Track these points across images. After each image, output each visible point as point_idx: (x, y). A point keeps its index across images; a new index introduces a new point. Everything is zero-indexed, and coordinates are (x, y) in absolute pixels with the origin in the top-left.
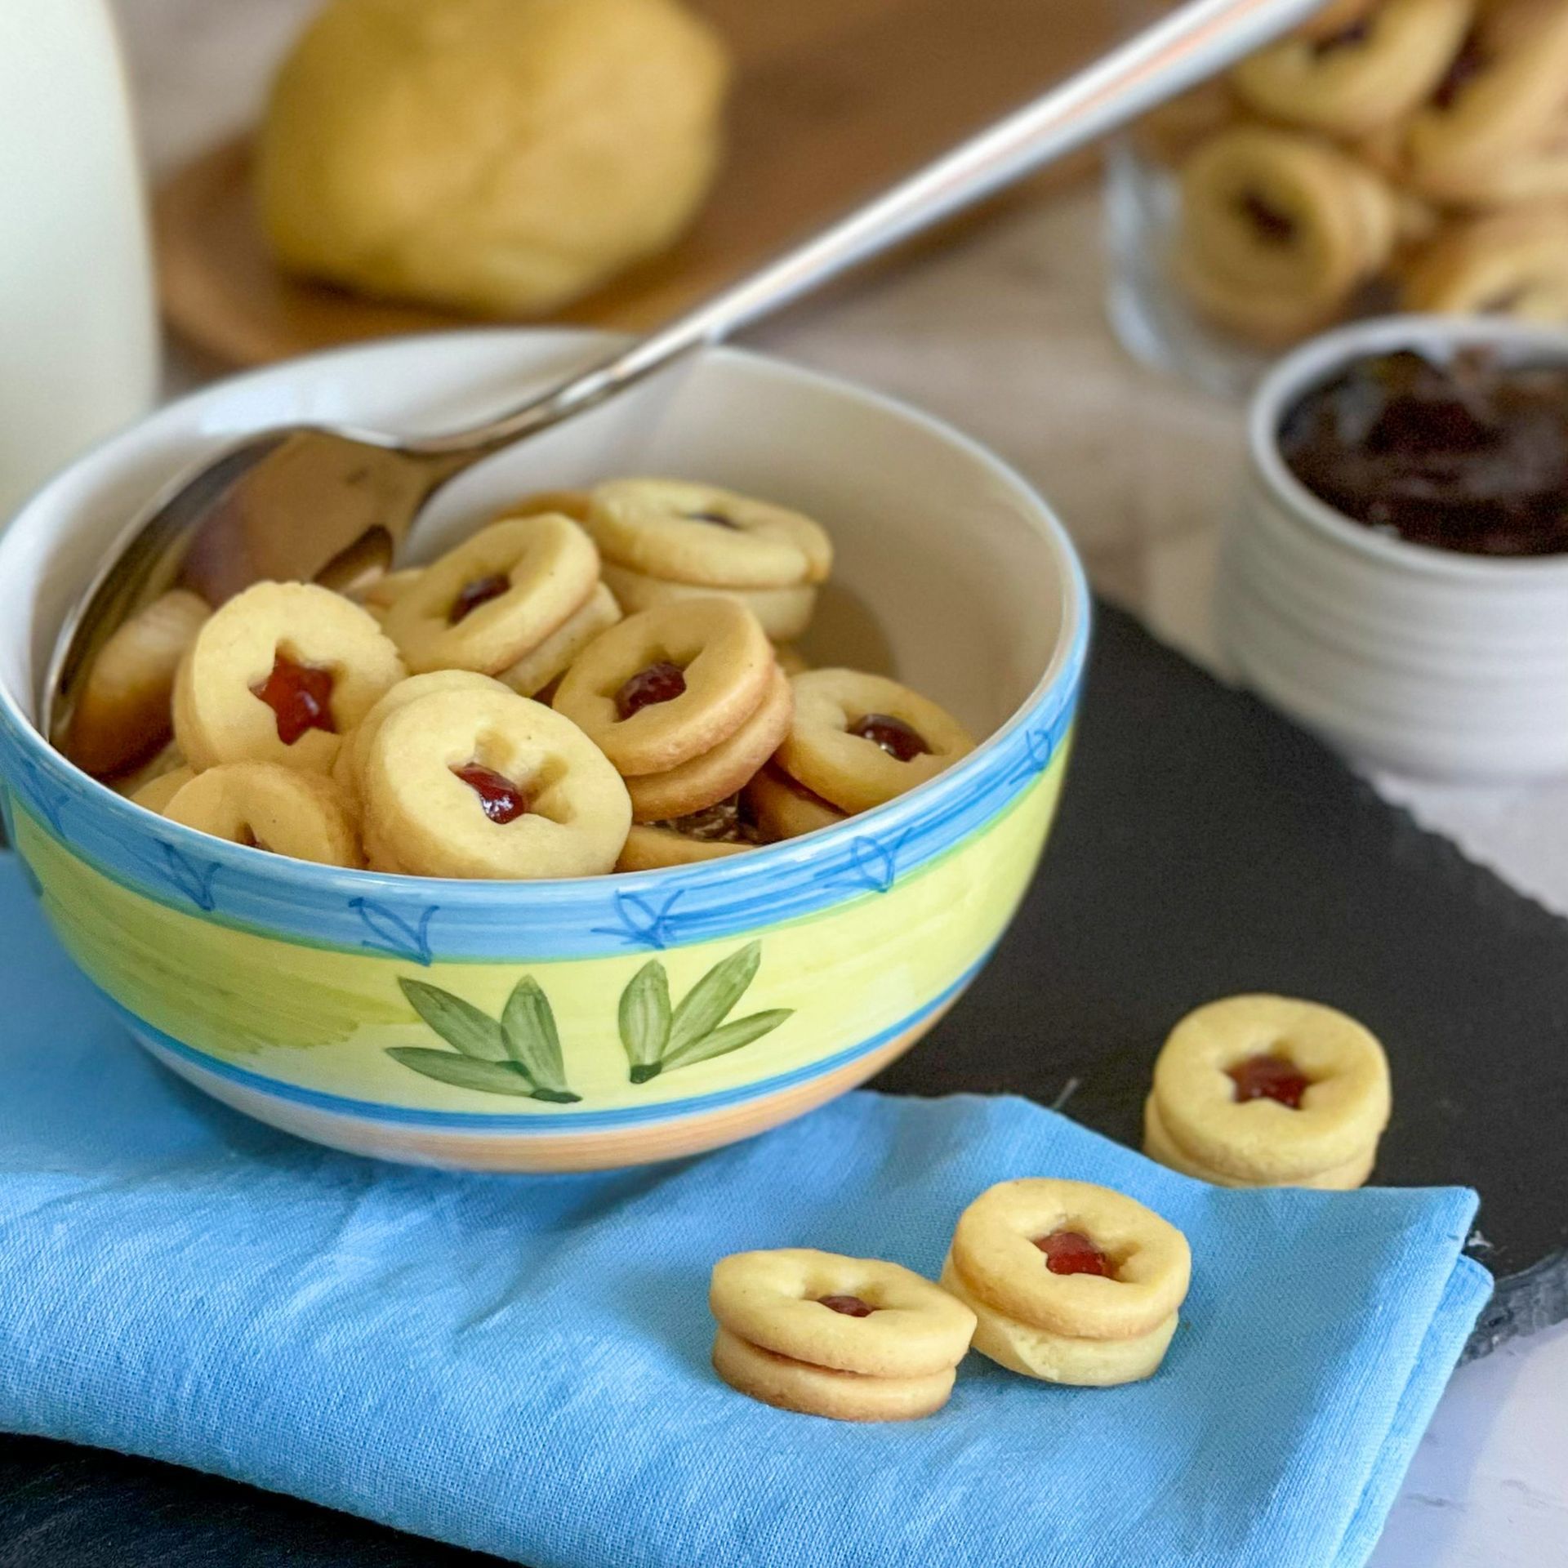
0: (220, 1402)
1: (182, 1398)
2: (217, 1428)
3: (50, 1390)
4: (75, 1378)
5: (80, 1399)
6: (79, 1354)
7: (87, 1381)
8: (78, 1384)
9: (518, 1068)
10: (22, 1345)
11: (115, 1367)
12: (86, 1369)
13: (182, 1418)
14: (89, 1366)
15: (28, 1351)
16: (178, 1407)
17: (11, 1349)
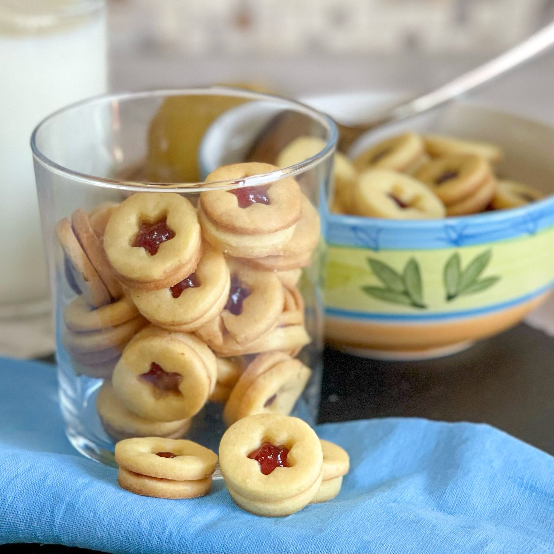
0: (179, 539)
1: (164, 538)
2: (178, 550)
3: (112, 535)
4: (122, 530)
5: (124, 538)
6: (123, 521)
7: (126, 531)
8: (123, 532)
9: (406, 293)
10: (101, 517)
11: (137, 526)
12: (126, 526)
13: (164, 546)
14: (127, 525)
15: (104, 519)
16: (162, 541)
17: (98, 518)
